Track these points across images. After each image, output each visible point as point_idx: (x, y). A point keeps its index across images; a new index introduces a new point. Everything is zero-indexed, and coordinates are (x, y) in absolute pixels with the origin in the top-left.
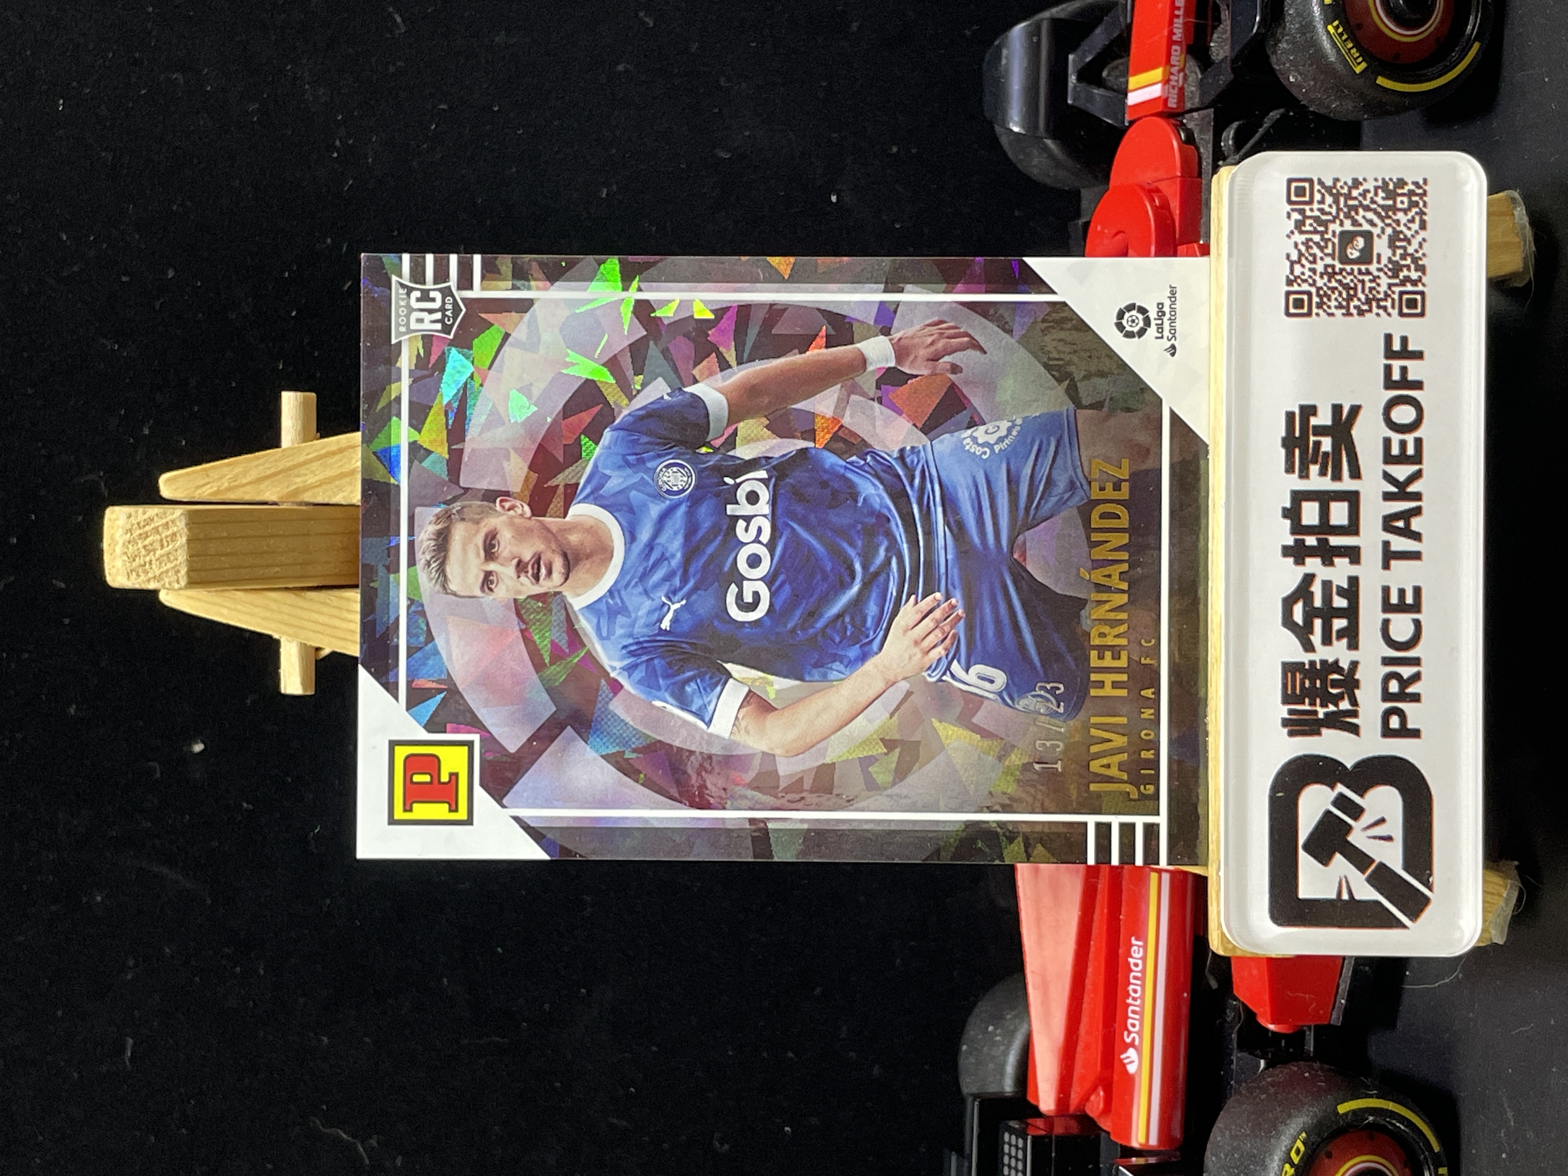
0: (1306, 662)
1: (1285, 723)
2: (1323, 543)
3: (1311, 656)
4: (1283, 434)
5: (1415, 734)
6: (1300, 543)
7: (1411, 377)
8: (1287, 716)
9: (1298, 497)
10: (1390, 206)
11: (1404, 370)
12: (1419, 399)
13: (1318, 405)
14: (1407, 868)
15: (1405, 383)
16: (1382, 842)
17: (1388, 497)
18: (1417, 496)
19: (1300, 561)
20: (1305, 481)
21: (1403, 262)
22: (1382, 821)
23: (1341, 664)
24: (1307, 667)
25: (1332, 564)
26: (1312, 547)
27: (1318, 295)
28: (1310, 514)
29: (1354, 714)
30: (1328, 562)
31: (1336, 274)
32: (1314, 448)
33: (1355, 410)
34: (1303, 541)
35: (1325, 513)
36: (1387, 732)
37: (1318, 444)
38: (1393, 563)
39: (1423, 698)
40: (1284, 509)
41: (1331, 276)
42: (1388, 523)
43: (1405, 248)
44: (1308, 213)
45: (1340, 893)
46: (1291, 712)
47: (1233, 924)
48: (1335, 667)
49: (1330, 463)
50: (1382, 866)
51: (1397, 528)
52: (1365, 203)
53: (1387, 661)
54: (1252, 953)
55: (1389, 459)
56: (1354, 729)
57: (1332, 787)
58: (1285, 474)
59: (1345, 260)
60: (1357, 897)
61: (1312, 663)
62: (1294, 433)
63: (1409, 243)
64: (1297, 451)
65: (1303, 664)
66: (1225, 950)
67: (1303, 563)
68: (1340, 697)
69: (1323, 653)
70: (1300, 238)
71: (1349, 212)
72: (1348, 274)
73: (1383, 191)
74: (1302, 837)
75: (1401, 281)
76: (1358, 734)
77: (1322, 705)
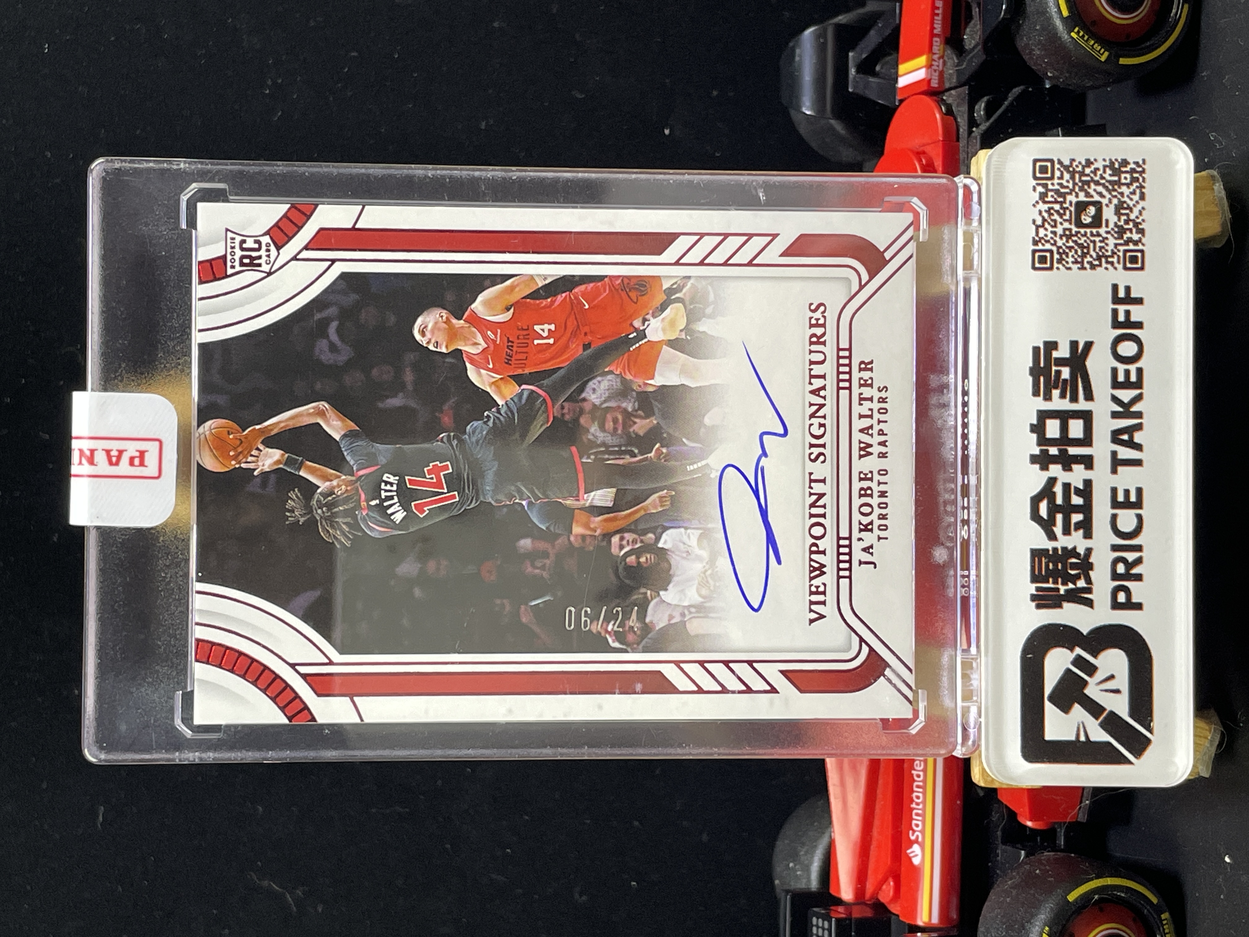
0: (1050, 549)
1: (1034, 598)
2: (1063, 452)
3: (1054, 544)
4: (1031, 365)
5: (1139, 606)
6: (1045, 453)
7: (1133, 319)
8: (1035, 593)
9: (1043, 416)
10: (1115, 181)
11: (1128, 313)
12: (1140, 336)
13: (1059, 341)
14: (1131, 716)
15: (1129, 324)
16: (1112, 694)
17: (1115, 415)
18: (1139, 415)
19: (1044, 468)
20: (1048, 403)
21: (1126, 227)
22: (1112, 677)
23: (1078, 550)
24: (1051, 553)
25: (1070, 470)
26: (1054, 456)
27: (1058, 253)
28: (1053, 429)
29: (1089, 591)
30: (1067, 468)
31: (1073, 236)
32: (1055, 376)
33: (1089, 345)
34: (1047, 451)
35: (1064, 428)
36: (1116, 605)
37: (1058, 373)
38: (1120, 469)
39: (1144, 578)
40: (1032, 425)
41: (1069, 237)
42: (1116, 437)
43: (1127, 215)
44: (1050, 187)
45: (1078, 735)
46: (1038, 589)
47: (992, 761)
48: (1073, 552)
49: (1069, 388)
50: (1112, 713)
51: (1123, 440)
52: (1097, 178)
53: (1115, 548)
54: (1008, 785)
55: (1116, 385)
56: (1089, 603)
57: (1072, 650)
58: (1032, 397)
59: (1079, 224)
60: (1093, 738)
61: (1055, 550)
62: (1039, 362)
63: (1131, 210)
64: (1042, 379)
65: (1048, 550)
66: (985, 782)
67: (1047, 469)
68: (1078, 577)
69: (1064, 542)
70: (1044, 207)
71: (1083, 186)
72: (1082, 235)
73: (1110, 169)
74: (1048, 691)
75: (1125, 241)
76: (1091, 606)
77: (1063, 584)
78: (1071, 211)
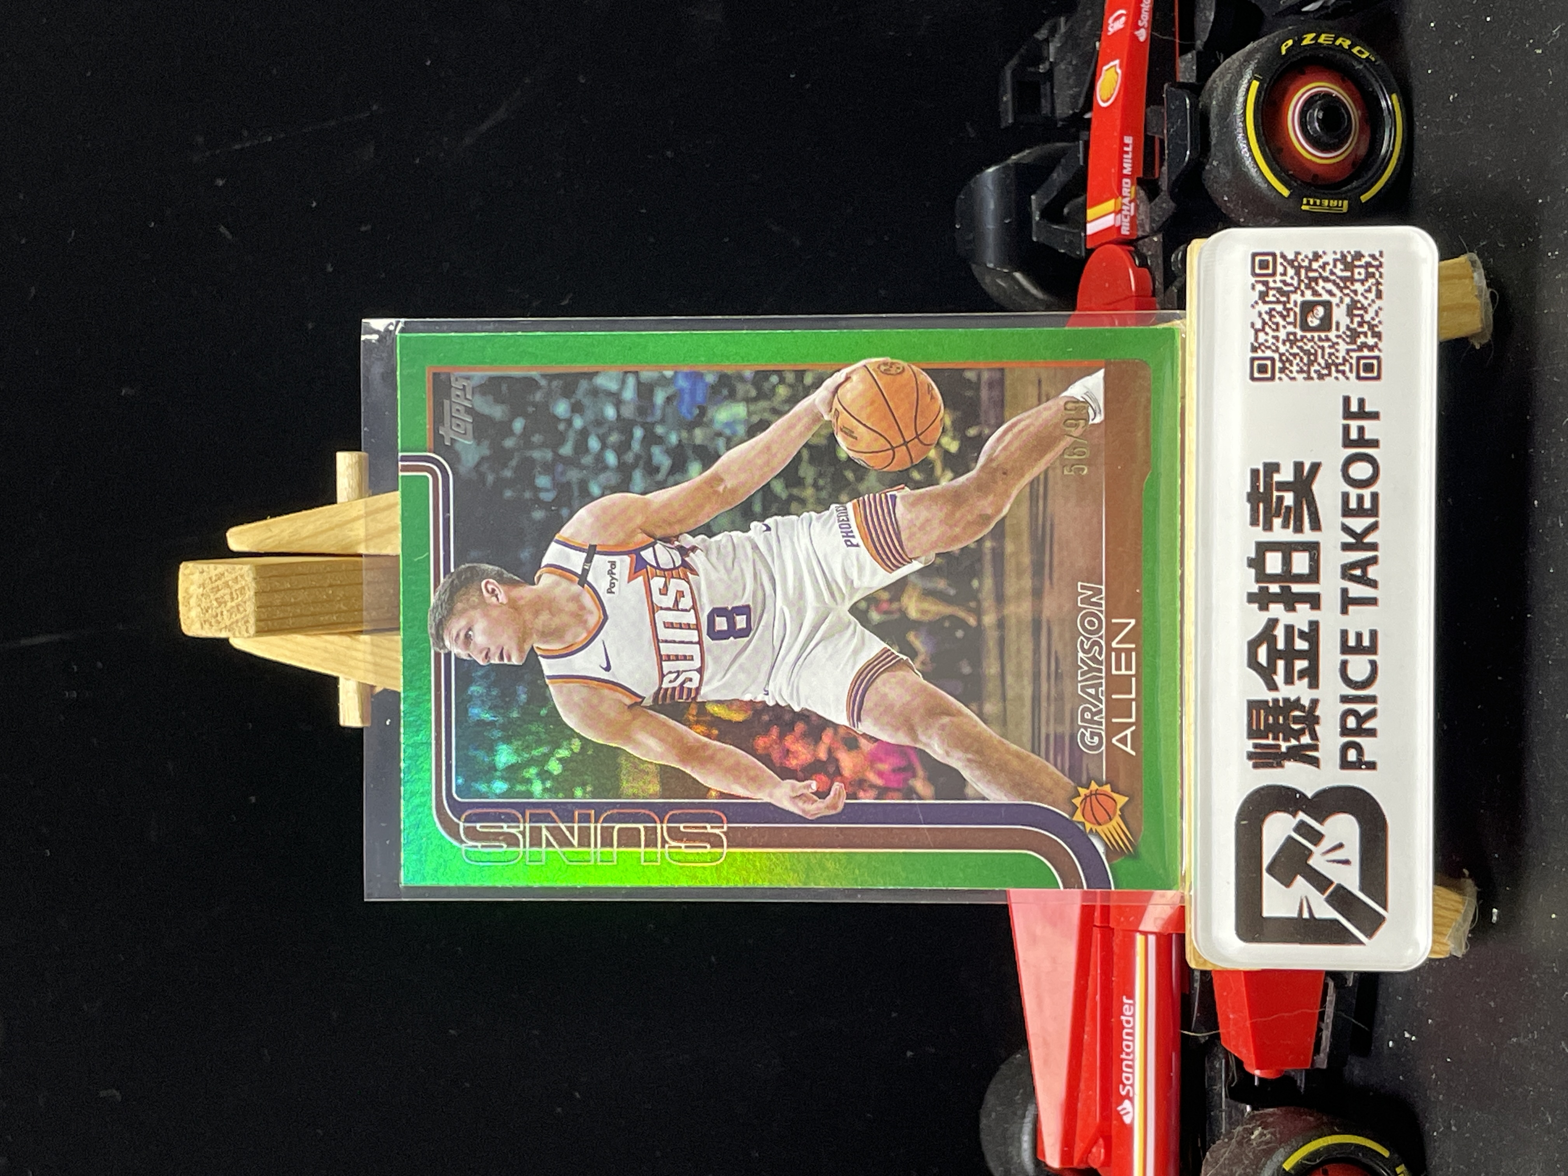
0: (1270, 700)
1: (1250, 756)
2: (1286, 590)
3: (1274, 695)
4: (1249, 490)
5: (1372, 766)
6: (1264, 590)
7: (1368, 436)
8: (1252, 750)
9: (1263, 548)
10: (1348, 277)
11: (1361, 430)
12: (1376, 456)
13: (1280, 462)
14: (1362, 889)
15: (1361, 442)
16: (1340, 865)
17: (1346, 547)
18: (1374, 547)
19: (1264, 607)
20: (1268, 534)
21: (1360, 330)
22: (1341, 846)
23: (1302, 702)
24: (1271, 704)
25: (1294, 609)
26: (1275, 594)
27: (1281, 360)
28: (1274, 563)
29: (1315, 748)
30: (1290, 608)
31: (1299, 341)
32: (1277, 502)
33: (1316, 467)
34: (1267, 588)
35: (1287, 562)
36: (1345, 764)
37: (1280, 499)
38: (1351, 608)
39: (1379, 733)
40: (1249, 559)
41: (1293, 343)
42: (1346, 572)
43: (1362, 316)
45: (1301, 912)
46: (1256, 746)
48: (1297, 704)
49: (1292, 516)
50: (1340, 887)
51: (1355, 576)
52: (1326, 274)
53: (1345, 699)
55: (1347, 512)
56: (1315, 762)
57: (1294, 815)
58: (1250, 527)
59: (1305, 327)
60: (1317, 916)
61: (1276, 701)
62: (1258, 487)
63: (1366, 312)
64: (1261, 506)
65: (1267, 702)
66: (1197, 963)
67: (1267, 609)
68: (1302, 732)
69: (1285, 692)
70: (1264, 308)
71: (1310, 284)
72: (1309, 340)
73: (1342, 263)
74: (1266, 861)
75: (1358, 346)
76: (1318, 767)
77: (1286, 739)
78: (1295, 313)
